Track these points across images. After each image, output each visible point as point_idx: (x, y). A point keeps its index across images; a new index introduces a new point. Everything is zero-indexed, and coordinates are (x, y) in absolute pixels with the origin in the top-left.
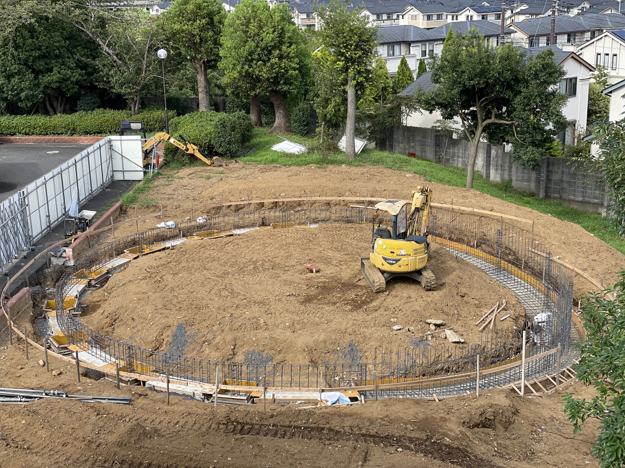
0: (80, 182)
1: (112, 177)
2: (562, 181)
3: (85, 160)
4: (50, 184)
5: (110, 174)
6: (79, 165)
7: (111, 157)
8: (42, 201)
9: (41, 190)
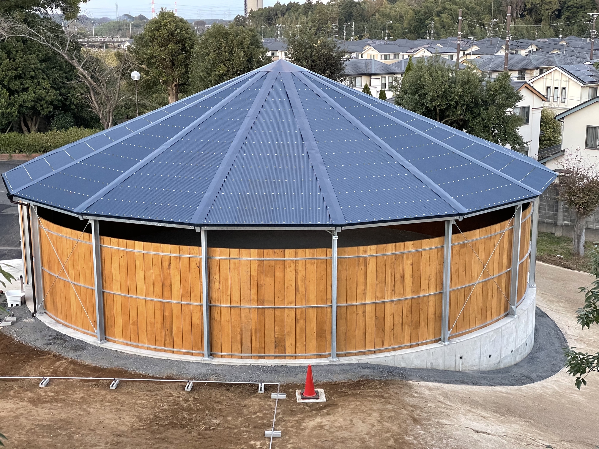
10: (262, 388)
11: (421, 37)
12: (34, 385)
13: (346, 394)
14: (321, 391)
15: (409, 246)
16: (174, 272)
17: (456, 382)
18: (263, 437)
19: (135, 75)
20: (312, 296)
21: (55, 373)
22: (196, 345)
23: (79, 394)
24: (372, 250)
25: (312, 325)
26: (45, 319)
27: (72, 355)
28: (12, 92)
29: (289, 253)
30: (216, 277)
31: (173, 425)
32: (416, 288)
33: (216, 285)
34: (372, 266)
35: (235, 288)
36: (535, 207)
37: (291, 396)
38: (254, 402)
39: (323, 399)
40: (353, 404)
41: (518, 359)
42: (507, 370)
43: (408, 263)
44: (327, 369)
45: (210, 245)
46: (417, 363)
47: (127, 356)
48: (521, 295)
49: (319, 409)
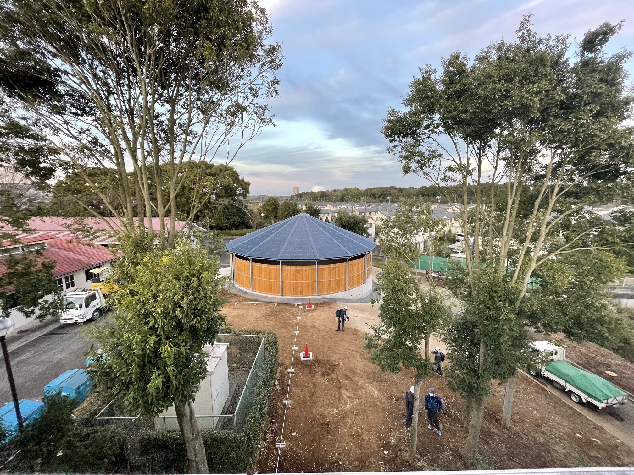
10: (296, 304)
11: (343, 202)
12: (234, 304)
13: (319, 306)
14: (313, 306)
15: (337, 265)
16: (272, 272)
17: (350, 302)
18: (296, 319)
19: (262, 214)
20: (310, 279)
21: (239, 301)
22: (278, 293)
23: (246, 307)
24: (327, 266)
25: (310, 287)
26: (236, 285)
27: (244, 296)
28: (228, 219)
29: (304, 267)
30: (284, 274)
31: (272, 315)
32: (339, 276)
33: (284, 276)
34: (327, 270)
35: (289, 277)
36: (371, 253)
37: (304, 307)
38: (294, 309)
39: (313, 308)
40: (321, 309)
41: (367, 295)
42: (364, 298)
43: (337, 269)
44: (314, 299)
45: (282, 265)
46: (339, 297)
47: (259, 296)
48: (368, 277)
49: (312, 311)
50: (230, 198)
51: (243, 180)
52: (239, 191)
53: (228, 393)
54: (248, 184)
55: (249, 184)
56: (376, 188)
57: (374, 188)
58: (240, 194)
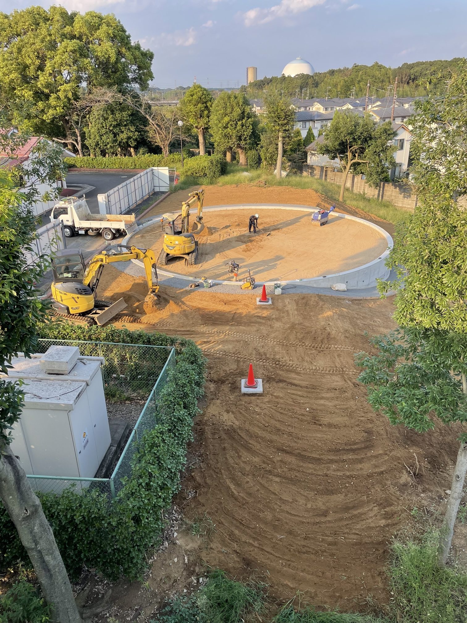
0: (137, 191)
1: (154, 190)
2: (391, 196)
3: (139, 179)
4: (121, 191)
5: (153, 188)
6: (136, 181)
7: (153, 178)
8: (117, 200)
9: (117, 194)
19: (180, 123)
28: (115, 134)
50: (115, 87)
51: (138, 48)
52: (132, 71)
53: (109, 441)
54: (149, 56)
55: (151, 56)
56: (423, 63)
57: (418, 64)
58: (134, 80)
